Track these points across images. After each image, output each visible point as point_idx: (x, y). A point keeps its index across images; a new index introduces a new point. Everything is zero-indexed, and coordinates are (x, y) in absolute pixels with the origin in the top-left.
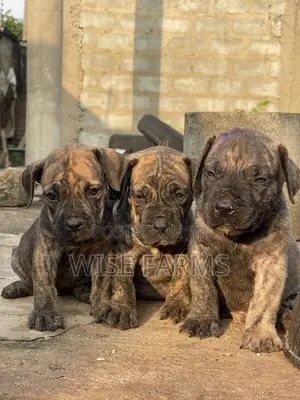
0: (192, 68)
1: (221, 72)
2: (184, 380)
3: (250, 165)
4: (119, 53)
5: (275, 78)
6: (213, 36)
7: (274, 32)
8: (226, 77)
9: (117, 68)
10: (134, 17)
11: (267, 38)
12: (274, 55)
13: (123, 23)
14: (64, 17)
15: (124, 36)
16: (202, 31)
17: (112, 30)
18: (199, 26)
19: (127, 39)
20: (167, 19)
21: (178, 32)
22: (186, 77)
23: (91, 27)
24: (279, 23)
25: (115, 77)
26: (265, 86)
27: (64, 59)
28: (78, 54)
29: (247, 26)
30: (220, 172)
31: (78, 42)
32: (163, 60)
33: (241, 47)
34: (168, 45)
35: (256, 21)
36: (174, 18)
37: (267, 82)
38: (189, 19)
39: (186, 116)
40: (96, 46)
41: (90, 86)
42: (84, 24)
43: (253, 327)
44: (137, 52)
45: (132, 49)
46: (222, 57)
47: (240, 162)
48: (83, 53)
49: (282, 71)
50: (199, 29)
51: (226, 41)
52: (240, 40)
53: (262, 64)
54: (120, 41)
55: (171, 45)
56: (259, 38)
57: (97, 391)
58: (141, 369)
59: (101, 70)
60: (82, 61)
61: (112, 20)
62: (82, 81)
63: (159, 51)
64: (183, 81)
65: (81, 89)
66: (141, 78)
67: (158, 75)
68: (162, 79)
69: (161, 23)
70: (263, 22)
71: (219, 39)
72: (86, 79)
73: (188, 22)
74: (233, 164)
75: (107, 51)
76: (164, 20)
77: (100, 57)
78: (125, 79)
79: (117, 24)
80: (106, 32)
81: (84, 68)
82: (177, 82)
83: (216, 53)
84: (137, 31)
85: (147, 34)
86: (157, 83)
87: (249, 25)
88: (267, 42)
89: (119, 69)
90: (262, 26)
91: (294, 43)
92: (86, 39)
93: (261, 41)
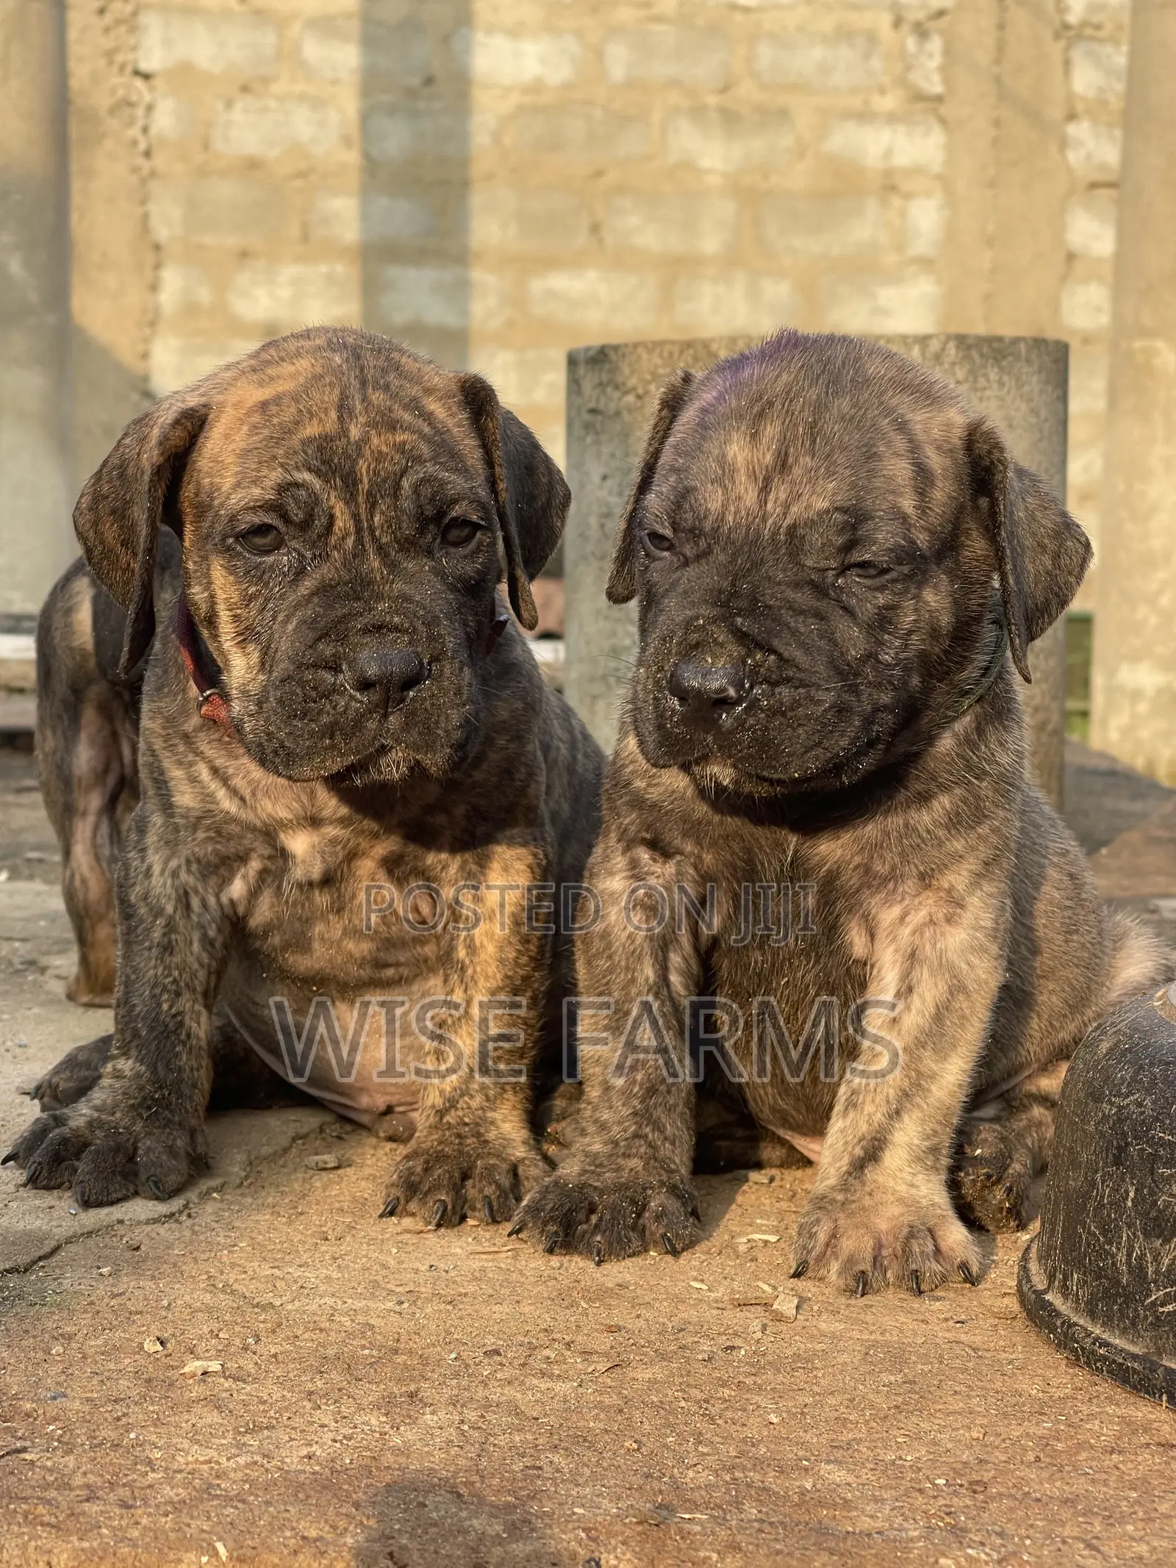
0: (595, 229)
1: (711, 244)
2: (583, 1439)
3: (821, 504)
4: (301, 175)
5: (926, 264)
6: (675, 98)
7: (917, 78)
8: (731, 261)
9: (294, 231)
10: (354, 26)
11: (888, 102)
12: (916, 171)
13: (313, 50)
14: (73, 34)
15: (317, 103)
16: (631, 84)
17: (265, 81)
18: (619, 60)
19: (333, 117)
20: (490, 30)
21: (536, 87)
22: (575, 263)
23: (184, 74)
24: (935, 44)
25: (289, 271)
26: (887, 295)
27: (76, 199)
28: (134, 180)
29: (809, 58)
30: (695, 533)
31: (134, 132)
32: (477, 199)
33: (786, 140)
34: (497, 137)
35: (844, 35)
36: (515, 32)
37: (895, 277)
38: (579, 34)
39: (572, 361)
40: (206, 147)
41: (190, 309)
42: (152, 59)
43: (844, 1187)
44: (371, 166)
45: (352, 157)
46: (714, 180)
47: (780, 492)
48: (153, 174)
49: (951, 232)
50: (617, 71)
51: (730, 120)
52: (783, 115)
53: (872, 207)
54: (303, 125)
55: (507, 141)
56: (856, 102)
57: (177, 1506)
58: (387, 1405)
59: (232, 241)
60: (153, 208)
61: (268, 40)
62: (154, 287)
63: (464, 162)
64: (560, 282)
65: (152, 321)
66: (393, 271)
67: (462, 258)
68: (478, 275)
69: (467, 50)
70: (872, 38)
71: (697, 112)
72: (173, 283)
73: (571, 44)
74: (750, 497)
75: (253, 165)
76: (480, 37)
77: (226, 190)
78: (330, 278)
79: (289, 56)
80: (245, 89)
81: (162, 232)
82: (537, 286)
83: (688, 166)
84: (371, 82)
85: (411, 93)
86: (460, 291)
87: (818, 53)
88: (892, 119)
89: (305, 238)
90: (867, 56)
91: (997, 123)
92: (165, 120)
93: (864, 116)
